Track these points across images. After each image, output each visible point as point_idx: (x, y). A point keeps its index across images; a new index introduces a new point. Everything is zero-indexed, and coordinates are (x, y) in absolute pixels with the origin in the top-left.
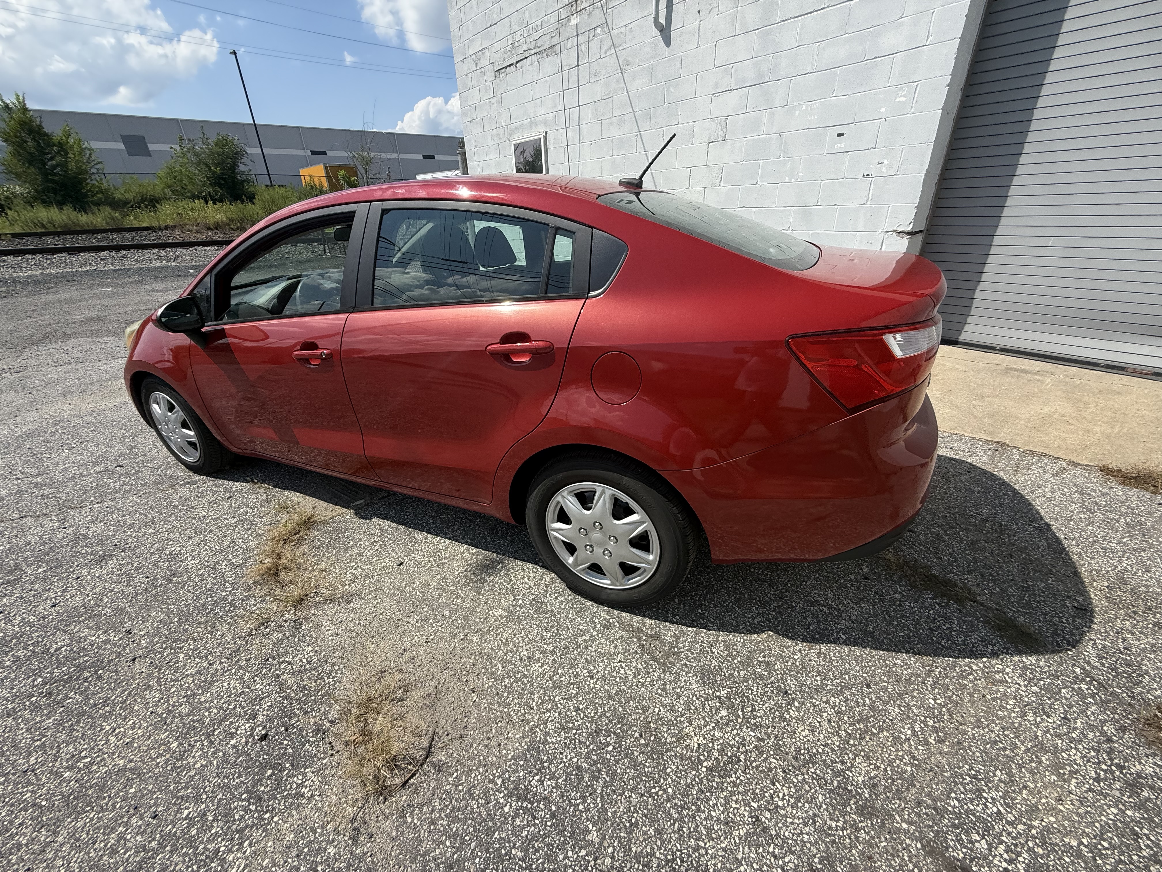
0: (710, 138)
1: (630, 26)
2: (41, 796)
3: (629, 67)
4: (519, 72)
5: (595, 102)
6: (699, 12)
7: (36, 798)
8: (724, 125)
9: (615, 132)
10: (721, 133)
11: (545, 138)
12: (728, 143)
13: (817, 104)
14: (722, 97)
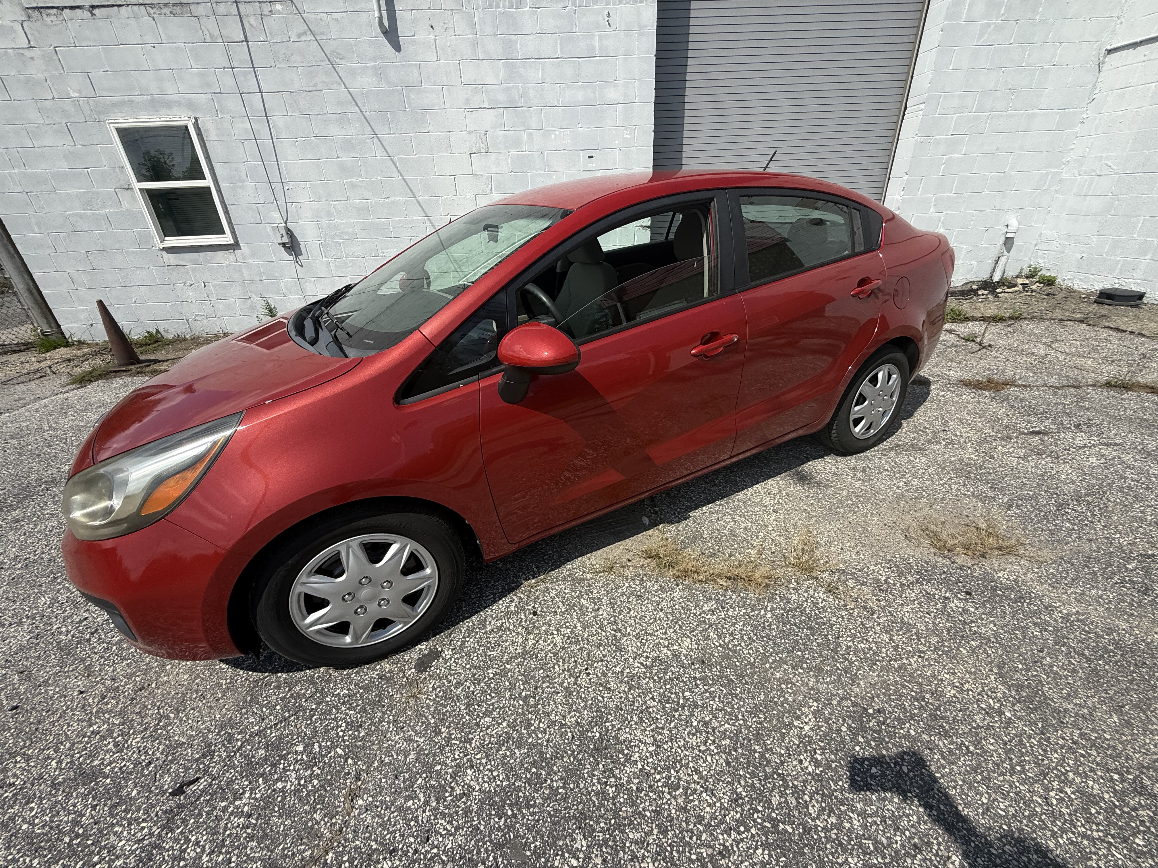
0: (471, 149)
1: (335, 16)
2: (1032, 730)
3: (343, 62)
4: (100, 23)
5: (292, 92)
6: (432, 27)
7: (1036, 733)
8: (484, 139)
9: (335, 130)
10: (482, 146)
11: (196, 124)
12: (492, 156)
13: (567, 132)
14: (476, 113)
